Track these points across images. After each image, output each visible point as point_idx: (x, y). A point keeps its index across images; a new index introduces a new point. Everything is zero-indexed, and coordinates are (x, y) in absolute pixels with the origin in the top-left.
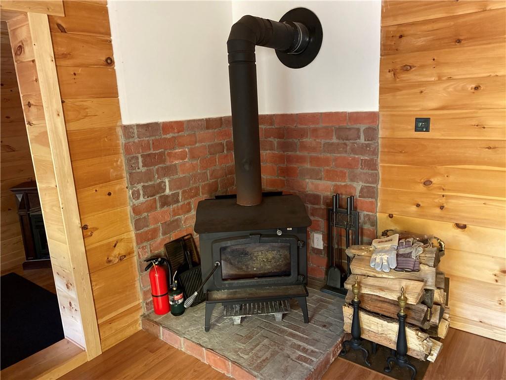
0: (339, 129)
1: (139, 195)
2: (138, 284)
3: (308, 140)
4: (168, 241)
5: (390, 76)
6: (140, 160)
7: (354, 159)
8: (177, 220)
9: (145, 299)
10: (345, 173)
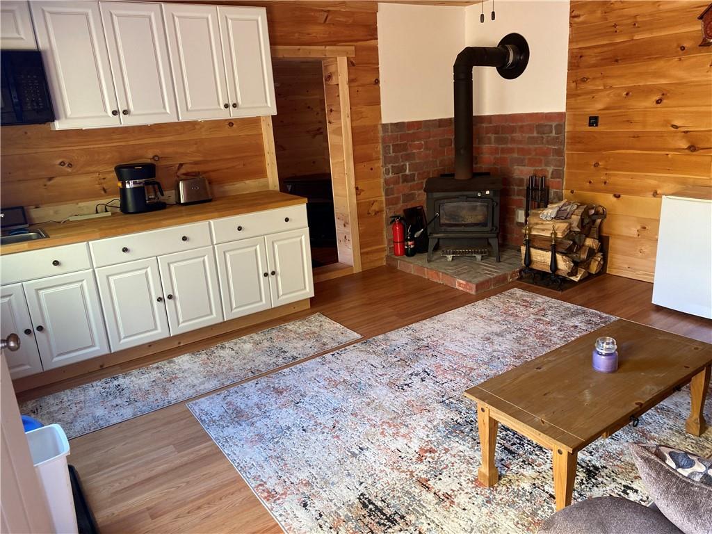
0: (539, 126)
1: (389, 172)
2: (385, 233)
3: (517, 135)
4: (405, 208)
5: (573, 85)
6: (391, 147)
7: (548, 148)
8: (412, 194)
9: (389, 244)
10: (541, 160)
